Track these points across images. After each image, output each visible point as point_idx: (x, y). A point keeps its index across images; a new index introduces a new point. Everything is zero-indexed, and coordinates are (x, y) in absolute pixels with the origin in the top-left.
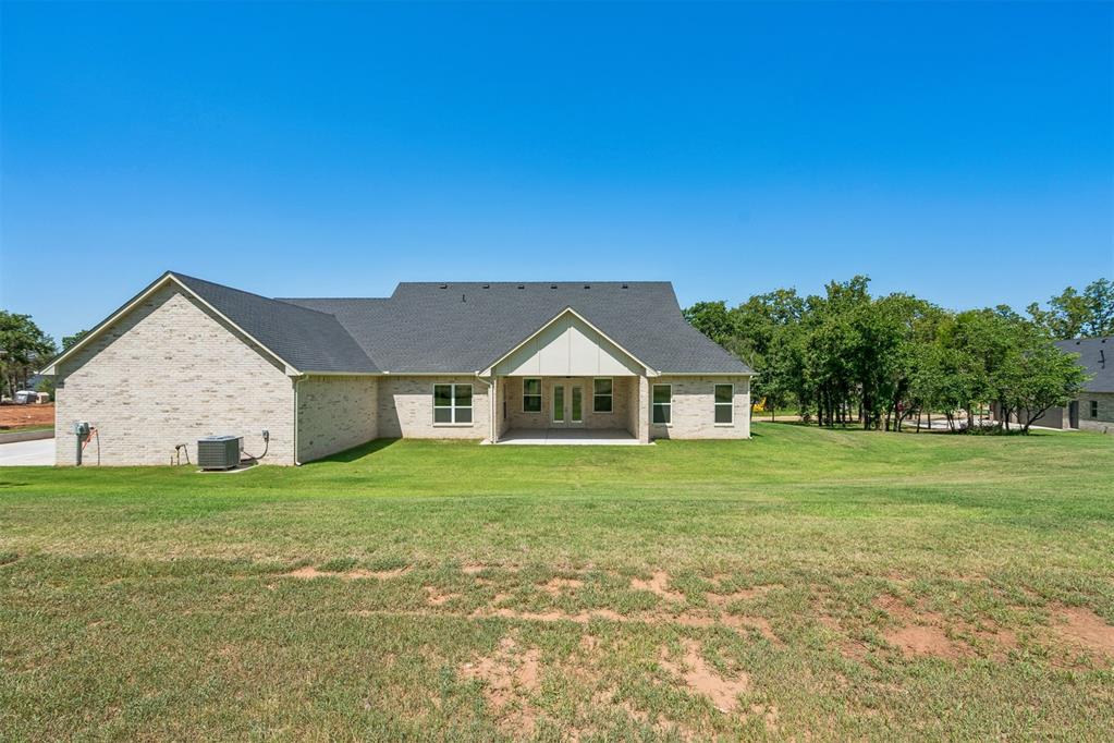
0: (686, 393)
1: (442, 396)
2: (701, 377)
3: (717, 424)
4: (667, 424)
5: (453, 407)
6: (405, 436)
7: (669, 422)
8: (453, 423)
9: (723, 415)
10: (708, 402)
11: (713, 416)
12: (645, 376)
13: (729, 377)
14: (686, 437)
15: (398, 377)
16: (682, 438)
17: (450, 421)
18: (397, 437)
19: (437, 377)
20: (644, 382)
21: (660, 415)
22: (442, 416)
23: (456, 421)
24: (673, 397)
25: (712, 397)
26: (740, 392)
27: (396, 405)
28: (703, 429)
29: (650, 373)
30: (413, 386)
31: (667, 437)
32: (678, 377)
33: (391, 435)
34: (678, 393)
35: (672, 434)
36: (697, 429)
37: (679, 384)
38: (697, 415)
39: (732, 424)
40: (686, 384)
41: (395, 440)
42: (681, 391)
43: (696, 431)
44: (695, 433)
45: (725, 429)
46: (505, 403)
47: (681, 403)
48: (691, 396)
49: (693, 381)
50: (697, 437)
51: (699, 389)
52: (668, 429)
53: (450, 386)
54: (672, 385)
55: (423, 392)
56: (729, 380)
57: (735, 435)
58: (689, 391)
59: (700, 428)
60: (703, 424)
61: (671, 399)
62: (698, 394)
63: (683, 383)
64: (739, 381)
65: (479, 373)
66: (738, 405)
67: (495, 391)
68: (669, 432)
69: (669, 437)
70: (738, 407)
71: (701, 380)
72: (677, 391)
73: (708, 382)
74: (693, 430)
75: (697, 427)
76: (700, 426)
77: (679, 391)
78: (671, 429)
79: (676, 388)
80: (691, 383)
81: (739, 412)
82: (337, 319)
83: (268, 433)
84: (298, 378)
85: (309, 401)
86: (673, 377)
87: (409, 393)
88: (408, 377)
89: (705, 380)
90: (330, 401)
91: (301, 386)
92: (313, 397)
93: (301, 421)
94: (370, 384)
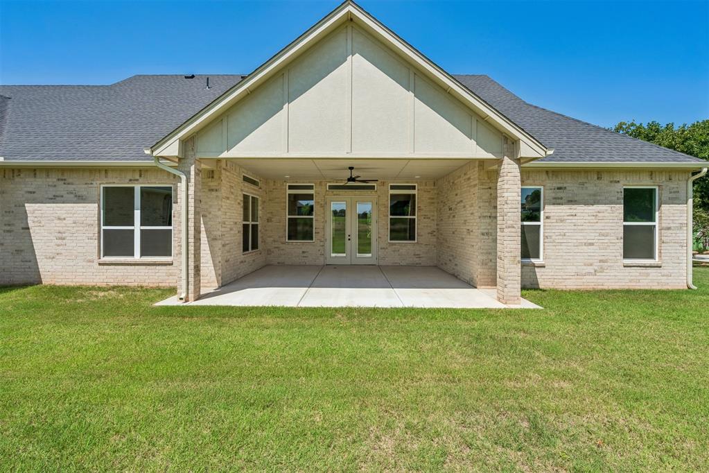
0: (571, 202)
1: (116, 207)
2: (599, 174)
3: (630, 261)
4: (536, 261)
5: (137, 228)
6: (46, 280)
7: (537, 256)
8: (137, 256)
10: (612, 217)
11: (620, 244)
13: (652, 172)
14: (571, 284)
15: (34, 171)
17: (132, 254)
19: (106, 170)
20: (510, 170)
21: (529, 247)
22: (115, 244)
23: (143, 254)
24: (546, 210)
25: (620, 209)
26: (673, 200)
27: (30, 224)
28: (602, 270)
29: (528, 149)
30: (62, 189)
31: (537, 289)
33: (19, 278)
34: (557, 201)
35: (545, 279)
36: (590, 269)
37: (559, 186)
38: (592, 244)
39: (656, 261)
40: (571, 185)
41: (24, 285)
42: (561, 198)
43: (589, 274)
44: (588, 277)
45: (644, 271)
46: (253, 225)
47: (562, 221)
48: (579, 209)
49: (584, 180)
50: (590, 287)
51: (594, 195)
52: (537, 270)
53: (133, 189)
54: (542, 188)
55: (81, 199)
56: (651, 179)
57: (663, 281)
58: (576, 199)
59: (596, 268)
60: (601, 261)
61: (542, 213)
62: (593, 205)
63: (565, 185)
64: (670, 179)
65: (153, 148)
66: (669, 226)
67: (192, 189)
68: (538, 277)
69: (538, 284)
70: (669, 228)
71: (598, 178)
72: (555, 198)
73: (611, 182)
74: (584, 272)
75: (591, 265)
76: (596, 266)
77: (559, 198)
78: (543, 270)
79: (553, 195)
80: (580, 184)
81: (671, 238)
82: (10, 104)
86: (547, 172)
87: (54, 200)
88: (48, 170)
89: (606, 180)
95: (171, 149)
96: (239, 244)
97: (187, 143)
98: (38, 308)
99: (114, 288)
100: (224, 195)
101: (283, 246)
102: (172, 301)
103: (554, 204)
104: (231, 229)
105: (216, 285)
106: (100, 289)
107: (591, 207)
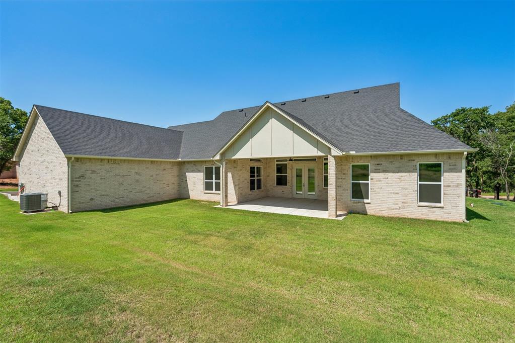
0: (385, 171)
1: (208, 174)
2: (402, 156)
3: (422, 204)
4: (365, 201)
5: (214, 181)
6: (191, 198)
7: (367, 198)
9: (430, 194)
10: (411, 181)
11: (416, 195)
12: (331, 155)
13: (436, 155)
14: (385, 214)
15: (188, 162)
16: (380, 214)
17: (212, 190)
18: (187, 197)
19: (205, 162)
20: (331, 161)
21: (359, 192)
22: (208, 187)
23: (215, 190)
24: (372, 175)
25: (415, 176)
26: (452, 171)
27: (187, 179)
28: (404, 207)
29: (335, 152)
30: (195, 168)
31: (365, 213)
32: (376, 157)
33: (185, 197)
35: (370, 210)
36: (397, 207)
37: (378, 163)
38: (397, 193)
39: (442, 204)
40: (385, 163)
41: (186, 199)
42: (379, 169)
43: (396, 209)
44: (395, 210)
45: (432, 210)
46: (257, 179)
47: (380, 181)
48: (390, 175)
49: (393, 160)
50: (397, 215)
51: (399, 168)
52: (366, 205)
53: (212, 167)
54: (369, 164)
55: (199, 171)
56: (436, 158)
57: (445, 216)
58: (388, 169)
59: (400, 206)
60: (403, 202)
61: (370, 177)
62: (398, 173)
63: (381, 163)
64: (449, 158)
65: (213, 157)
66: (450, 185)
67: (224, 169)
68: (367, 208)
69: (367, 212)
70: (449, 186)
71: (401, 159)
72: (376, 170)
73: (409, 160)
74: (393, 207)
75: (397, 204)
76: (400, 205)
77: (377, 169)
78: (369, 205)
79: (375, 168)
80: (390, 162)
81: (450, 192)
82: (183, 133)
83: (60, 193)
84: (69, 159)
85: (88, 174)
86: (371, 156)
87: (193, 171)
88: (191, 162)
89: (406, 159)
90: (116, 175)
91: (77, 165)
92: (93, 172)
93: (77, 186)
94: (169, 166)
95: (218, 157)
96: (248, 187)
97: (222, 155)
98: (187, 205)
99: (207, 201)
100: (239, 169)
101: (274, 188)
102: (219, 206)
103: (375, 172)
104: (243, 182)
105: (236, 203)
106: (204, 201)
107: (397, 174)
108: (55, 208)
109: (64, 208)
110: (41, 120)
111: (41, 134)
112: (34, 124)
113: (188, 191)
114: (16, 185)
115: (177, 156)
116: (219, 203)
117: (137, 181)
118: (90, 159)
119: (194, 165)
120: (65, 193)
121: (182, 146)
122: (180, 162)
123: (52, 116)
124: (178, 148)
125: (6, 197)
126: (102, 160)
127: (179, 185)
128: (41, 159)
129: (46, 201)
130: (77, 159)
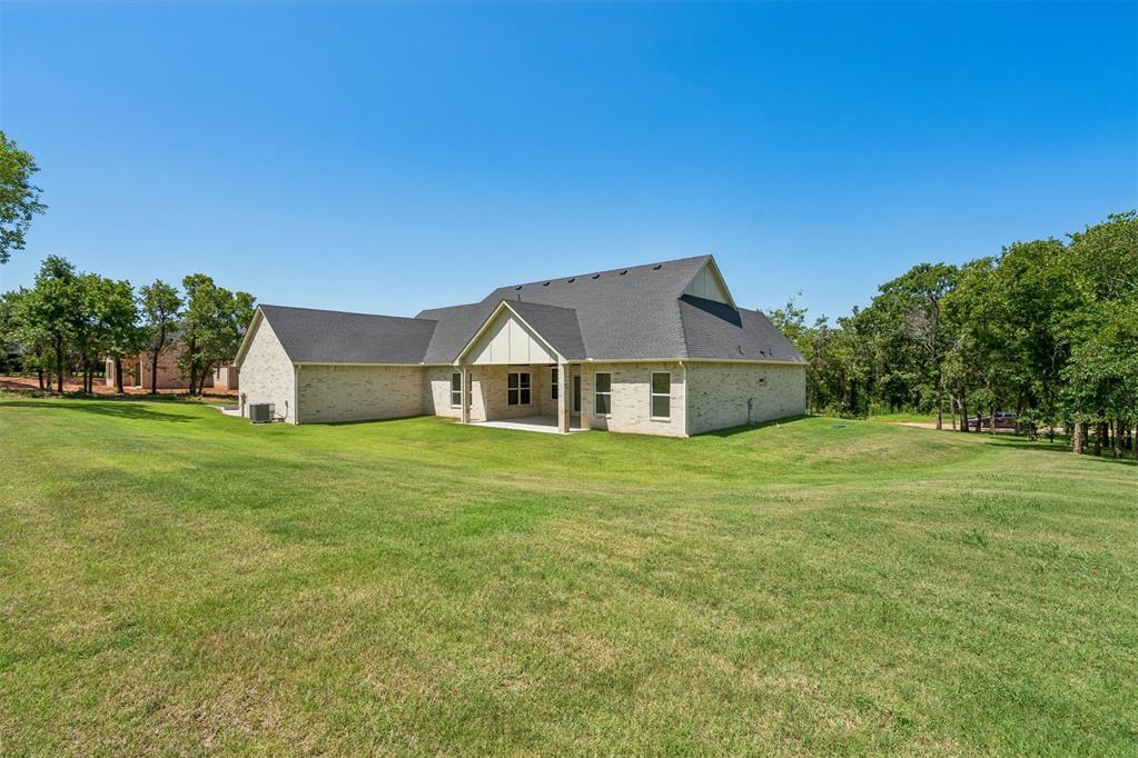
0: (624, 381)
2: (637, 364)
3: (655, 418)
4: (608, 415)
7: (609, 412)
9: (661, 408)
10: (646, 392)
11: (650, 408)
12: (559, 363)
13: (665, 363)
14: (623, 430)
15: (434, 367)
16: (618, 431)
18: (434, 414)
19: (452, 367)
21: (603, 406)
24: (613, 386)
25: (649, 386)
26: (677, 381)
27: (433, 390)
28: (639, 422)
29: (562, 360)
30: (440, 375)
31: (605, 429)
32: (616, 364)
33: (430, 412)
35: (611, 426)
36: (633, 422)
37: (618, 372)
38: (634, 407)
39: (670, 419)
40: (623, 371)
41: (431, 415)
42: (619, 379)
43: (632, 424)
44: (632, 426)
45: (662, 424)
46: (522, 390)
47: (619, 392)
48: (628, 385)
49: (630, 369)
50: (633, 431)
51: (635, 377)
52: (608, 420)
54: (611, 373)
55: (446, 379)
56: (666, 367)
57: (673, 432)
58: (626, 379)
59: (636, 421)
60: (638, 417)
61: (611, 388)
62: (634, 383)
63: (620, 371)
64: (675, 368)
65: (453, 362)
66: (676, 397)
67: (465, 378)
68: (608, 424)
69: (608, 429)
71: (637, 367)
72: (616, 379)
73: (645, 370)
74: (630, 422)
75: (633, 419)
76: (636, 419)
78: (610, 420)
79: (615, 377)
80: (628, 371)
81: (676, 405)
82: (438, 324)
83: (286, 403)
84: (296, 367)
85: (315, 382)
86: (612, 364)
87: (439, 379)
88: (437, 367)
89: (641, 367)
90: (345, 384)
91: (304, 373)
92: (320, 380)
93: (303, 395)
94: (410, 373)
95: (457, 363)
96: (507, 401)
98: (432, 423)
99: (453, 418)
100: (492, 377)
101: (549, 403)
102: (459, 423)
103: (616, 383)
104: (497, 393)
105: (486, 419)
106: (450, 418)
107: (633, 385)
108: (282, 420)
109: (291, 420)
110: (265, 320)
111: (266, 336)
112: (258, 325)
113: (433, 405)
114: (236, 398)
115: (421, 358)
116: (459, 420)
117: (368, 391)
118: (316, 366)
119: (440, 371)
120: (292, 404)
121: (431, 344)
122: (423, 367)
123: (277, 315)
124: (424, 348)
125: (220, 411)
126: (328, 367)
127: (424, 398)
128: (266, 366)
129: (273, 412)
130: (304, 367)
